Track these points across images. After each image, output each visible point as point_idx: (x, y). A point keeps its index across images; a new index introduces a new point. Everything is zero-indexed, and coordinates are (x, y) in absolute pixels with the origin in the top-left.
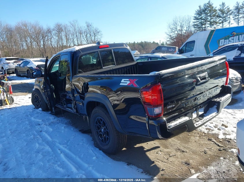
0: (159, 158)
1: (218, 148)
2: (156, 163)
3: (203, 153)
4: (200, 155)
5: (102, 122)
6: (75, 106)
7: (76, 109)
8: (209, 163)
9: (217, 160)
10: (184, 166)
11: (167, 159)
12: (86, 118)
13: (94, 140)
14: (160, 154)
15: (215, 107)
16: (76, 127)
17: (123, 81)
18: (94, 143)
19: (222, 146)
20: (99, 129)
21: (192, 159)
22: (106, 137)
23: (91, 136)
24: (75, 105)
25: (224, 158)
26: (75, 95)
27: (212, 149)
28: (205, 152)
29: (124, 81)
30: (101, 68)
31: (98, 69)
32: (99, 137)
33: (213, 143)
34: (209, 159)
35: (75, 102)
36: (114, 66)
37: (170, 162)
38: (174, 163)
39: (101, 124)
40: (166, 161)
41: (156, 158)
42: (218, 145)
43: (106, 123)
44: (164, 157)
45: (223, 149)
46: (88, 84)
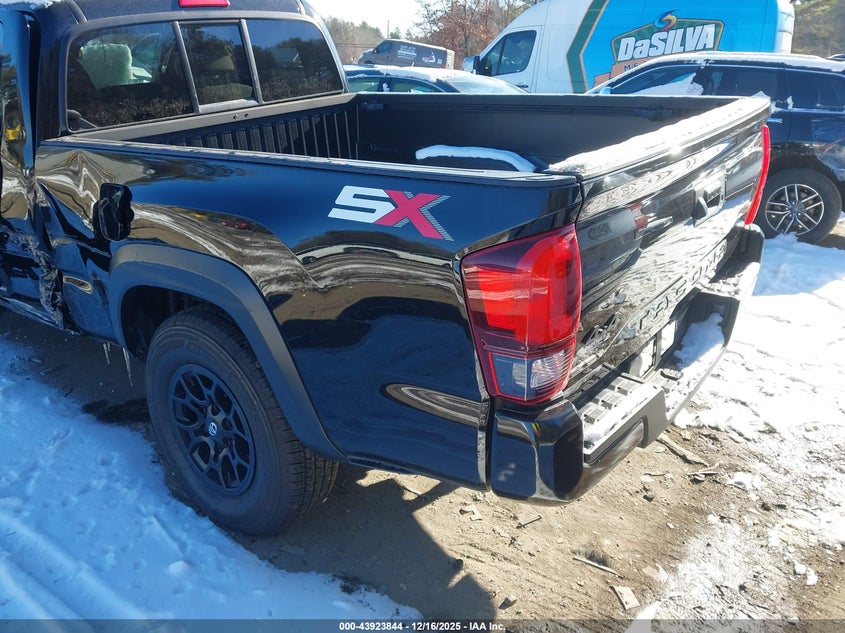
0: (476, 540)
1: (687, 469)
2: (471, 567)
3: (640, 497)
4: (630, 510)
5: (209, 392)
6: (54, 297)
7: (64, 309)
8: (675, 548)
9: (699, 528)
10: (587, 574)
11: (513, 540)
12: (116, 353)
13: (162, 457)
14: (478, 515)
15: (717, 318)
16: (68, 390)
17: (347, 195)
18: (167, 476)
19: (697, 459)
20: (193, 418)
21: (609, 531)
22: (234, 463)
23: (148, 436)
24: (56, 290)
25: (722, 518)
26: (54, 243)
27: (669, 476)
28: (649, 494)
29: (356, 196)
30: (191, 109)
31: (172, 113)
32: (193, 458)
33: (662, 448)
34: (672, 526)
35: (54, 275)
36: (253, 102)
37: (527, 558)
38: (544, 562)
39: (203, 398)
40: (509, 551)
41: (463, 540)
42: (684, 459)
43: (233, 400)
44: (498, 529)
45: (706, 475)
46: (127, 196)
